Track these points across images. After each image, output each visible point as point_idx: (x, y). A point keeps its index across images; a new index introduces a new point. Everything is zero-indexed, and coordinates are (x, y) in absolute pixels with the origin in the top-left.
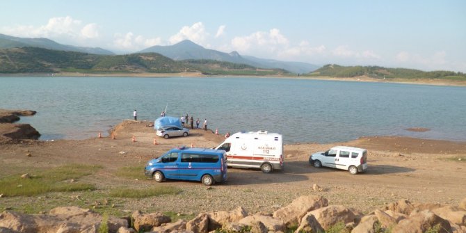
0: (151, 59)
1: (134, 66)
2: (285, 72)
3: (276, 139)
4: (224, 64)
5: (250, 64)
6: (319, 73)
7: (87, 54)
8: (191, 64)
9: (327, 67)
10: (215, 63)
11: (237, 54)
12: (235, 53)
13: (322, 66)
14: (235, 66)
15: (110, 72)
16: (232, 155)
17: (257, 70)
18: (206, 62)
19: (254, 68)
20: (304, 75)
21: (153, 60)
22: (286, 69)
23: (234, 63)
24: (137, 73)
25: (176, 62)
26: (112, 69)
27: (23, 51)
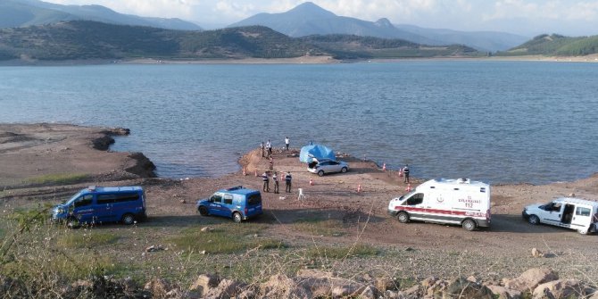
0: (255, 35)
1: (230, 48)
2: (467, 51)
3: (482, 190)
4: (368, 41)
5: (408, 39)
6: (525, 49)
7: (161, 30)
8: (316, 43)
9: (542, 38)
10: (353, 40)
11: (388, 21)
12: (384, 21)
13: (531, 37)
14: (385, 44)
15: (197, 58)
16: (426, 208)
17: (421, 48)
18: (339, 38)
19: (416, 45)
20: (499, 54)
21: (257, 38)
22: (469, 45)
23: (383, 37)
24: (235, 58)
25: (294, 40)
26: (200, 53)
27: (70, 27)
